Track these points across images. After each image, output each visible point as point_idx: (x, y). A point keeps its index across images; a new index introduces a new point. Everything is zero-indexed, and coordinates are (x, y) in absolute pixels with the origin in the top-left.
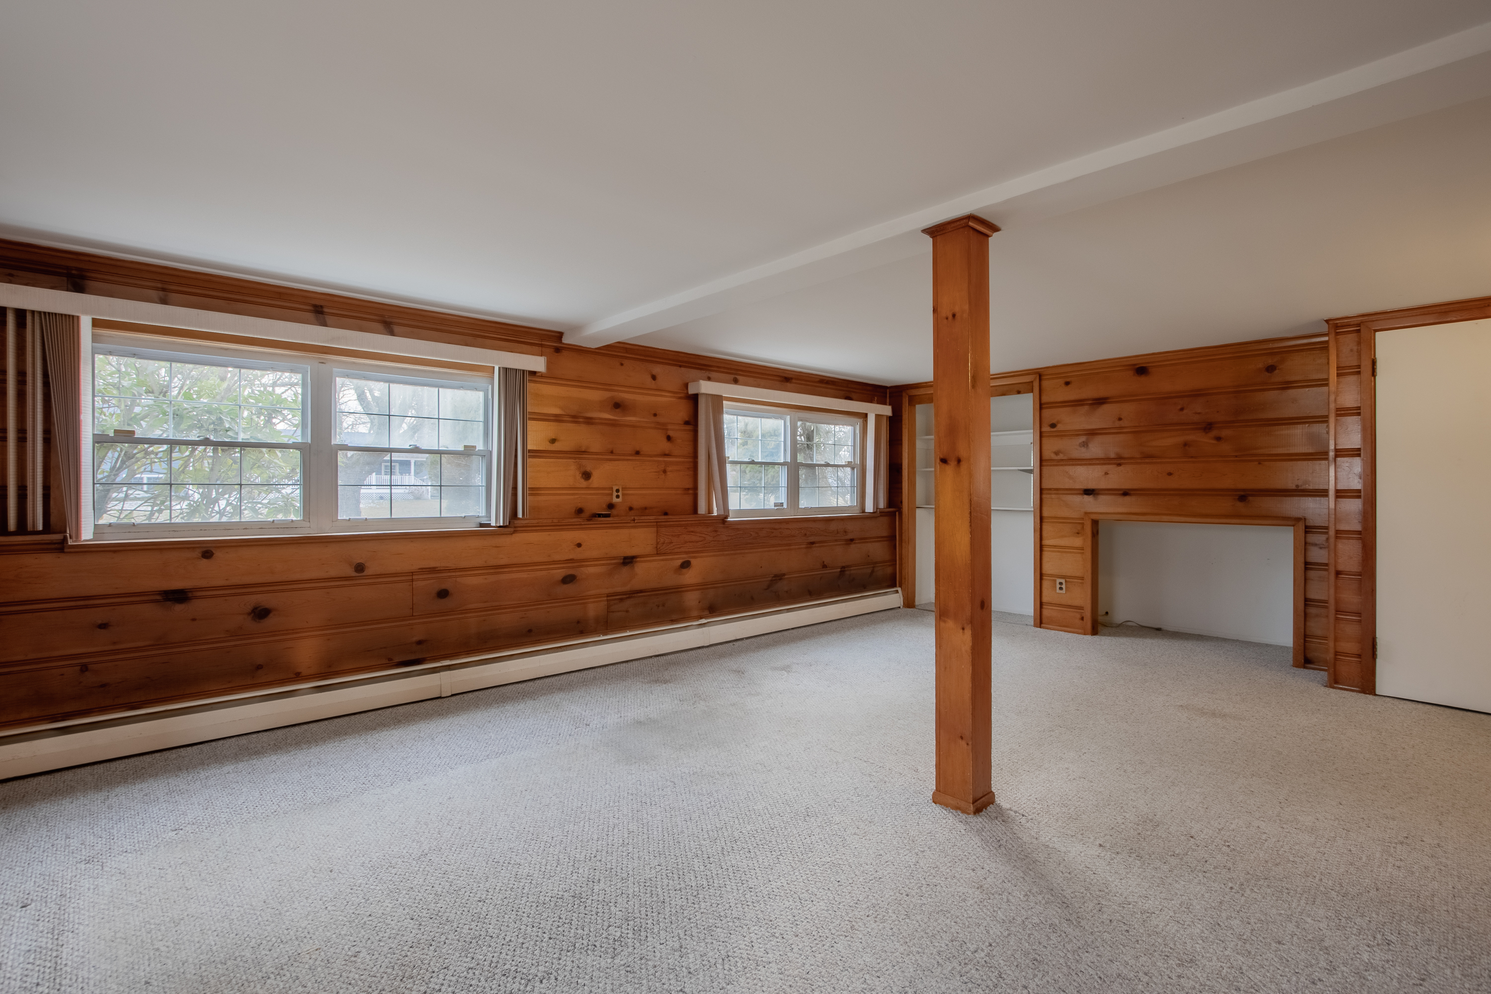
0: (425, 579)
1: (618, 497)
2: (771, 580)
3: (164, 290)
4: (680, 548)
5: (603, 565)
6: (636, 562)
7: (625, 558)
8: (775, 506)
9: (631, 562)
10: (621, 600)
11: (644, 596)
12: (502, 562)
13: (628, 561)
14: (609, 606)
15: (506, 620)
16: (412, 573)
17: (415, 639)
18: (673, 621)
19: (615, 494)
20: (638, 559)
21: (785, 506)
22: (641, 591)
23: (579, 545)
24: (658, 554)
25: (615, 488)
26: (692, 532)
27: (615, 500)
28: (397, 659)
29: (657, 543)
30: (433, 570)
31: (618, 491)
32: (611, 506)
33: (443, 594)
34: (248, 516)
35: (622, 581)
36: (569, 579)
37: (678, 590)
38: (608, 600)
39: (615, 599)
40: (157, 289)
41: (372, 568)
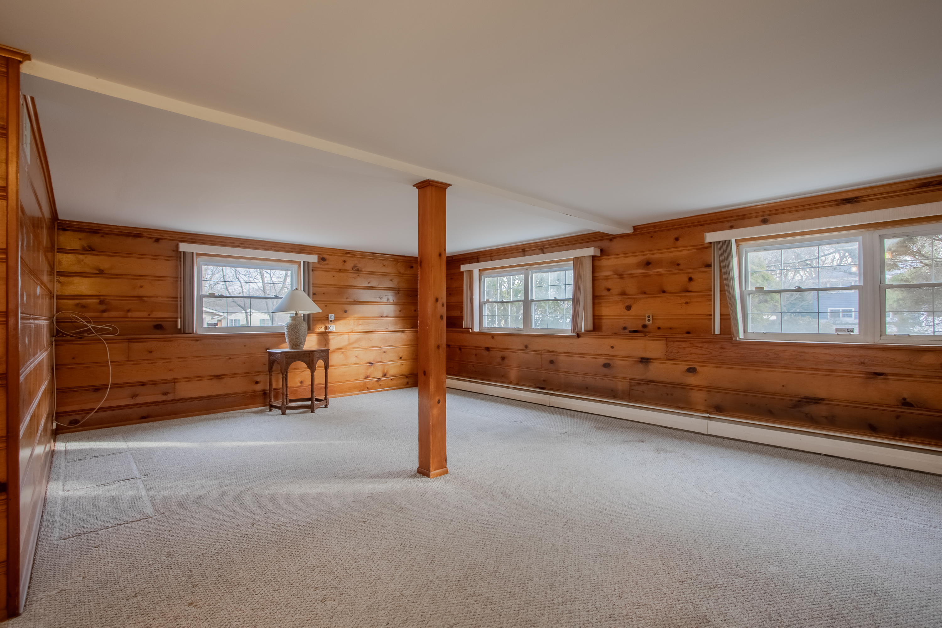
0: (545, 354)
1: (649, 320)
2: (799, 401)
3: (490, 256)
4: (686, 357)
5: (627, 360)
6: (650, 362)
7: (642, 359)
8: (837, 331)
9: (647, 362)
10: (639, 384)
11: (656, 385)
12: (574, 351)
13: (645, 361)
14: (631, 386)
15: (577, 379)
16: (542, 351)
17: (542, 379)
18: (680, 408)
19: (647, 319)
20: (651, 361)
21: (856, 331)
22: (654, 382)
23: (612, 347)
24: (667, 359)
25: (647, 315)
26: (698, 347)
27: (647, 322)
28: (537, 386)
29: (666, 352)
30: (548, 351)
31: (649, 317)
32: (645, 326)
33: (552, 362)
34: (496, 326)
35: (638, 372)
36: (607, 365)
37: (685, 387)
38: (630, 382)
39: (635, 383)
40: (488, 257)
41: (530, 347)
